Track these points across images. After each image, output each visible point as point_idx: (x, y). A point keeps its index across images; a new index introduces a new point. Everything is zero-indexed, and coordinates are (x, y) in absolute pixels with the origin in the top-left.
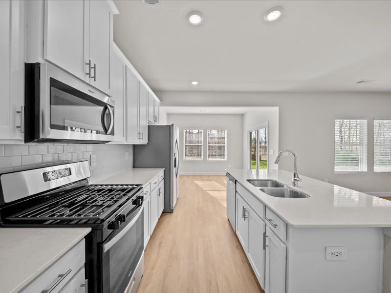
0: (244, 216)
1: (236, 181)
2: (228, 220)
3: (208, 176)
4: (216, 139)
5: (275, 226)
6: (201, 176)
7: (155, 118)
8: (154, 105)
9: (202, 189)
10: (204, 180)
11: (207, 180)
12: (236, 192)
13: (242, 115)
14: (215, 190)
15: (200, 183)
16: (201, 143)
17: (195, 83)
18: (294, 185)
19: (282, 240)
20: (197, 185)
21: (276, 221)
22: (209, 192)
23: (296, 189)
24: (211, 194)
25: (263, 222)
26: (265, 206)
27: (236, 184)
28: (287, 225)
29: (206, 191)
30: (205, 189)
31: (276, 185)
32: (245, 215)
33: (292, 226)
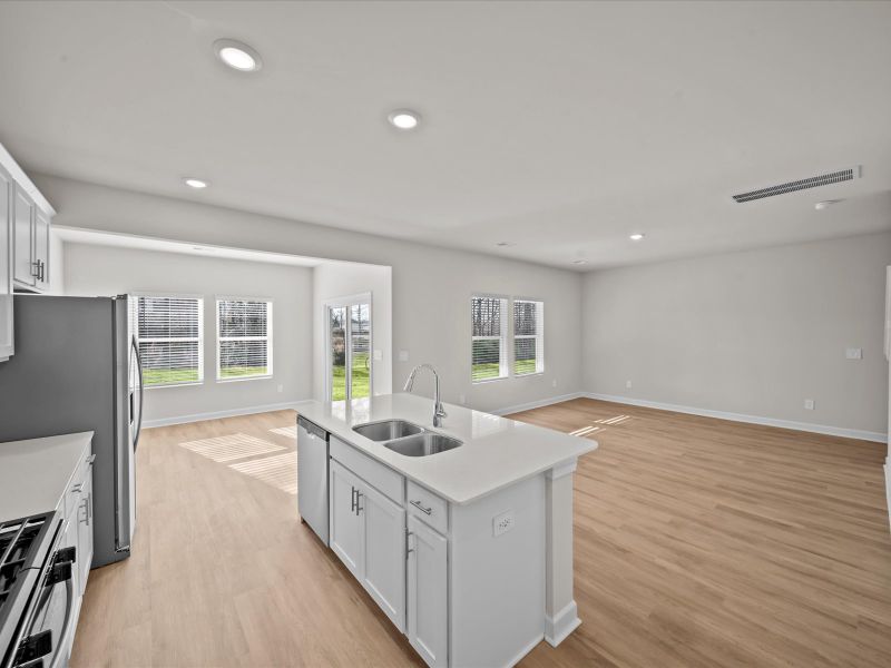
0: (356, 507)
1: (328, 434)
2: (304, 522)
3: (221, 421)
4: (244, 325)
5: (429, 511)
6: (196, 424)
7: (40, 271)
8: (33, 221)
9: (212, 461)
10: (210, 436)
11: (222, 434)
12: (329, 457)
13: (311, 269)
14: (250, 458)
15: (200, 447)
16: (196, 335)
17: (196, 184)
18: (436, 425)
19: (440, 531)
20: (191, 454)
21: (428, 501)
22: (235, 467)
23: (440, 431)
24: (245, 471)
25: (402, 510)
26: (405, 479)
27: (328, 440)
28: (448, 504)
29: (225, 466)
30: (219, 460)
31: (406, 429)
32: (358, 504)
33: (459, 504)
